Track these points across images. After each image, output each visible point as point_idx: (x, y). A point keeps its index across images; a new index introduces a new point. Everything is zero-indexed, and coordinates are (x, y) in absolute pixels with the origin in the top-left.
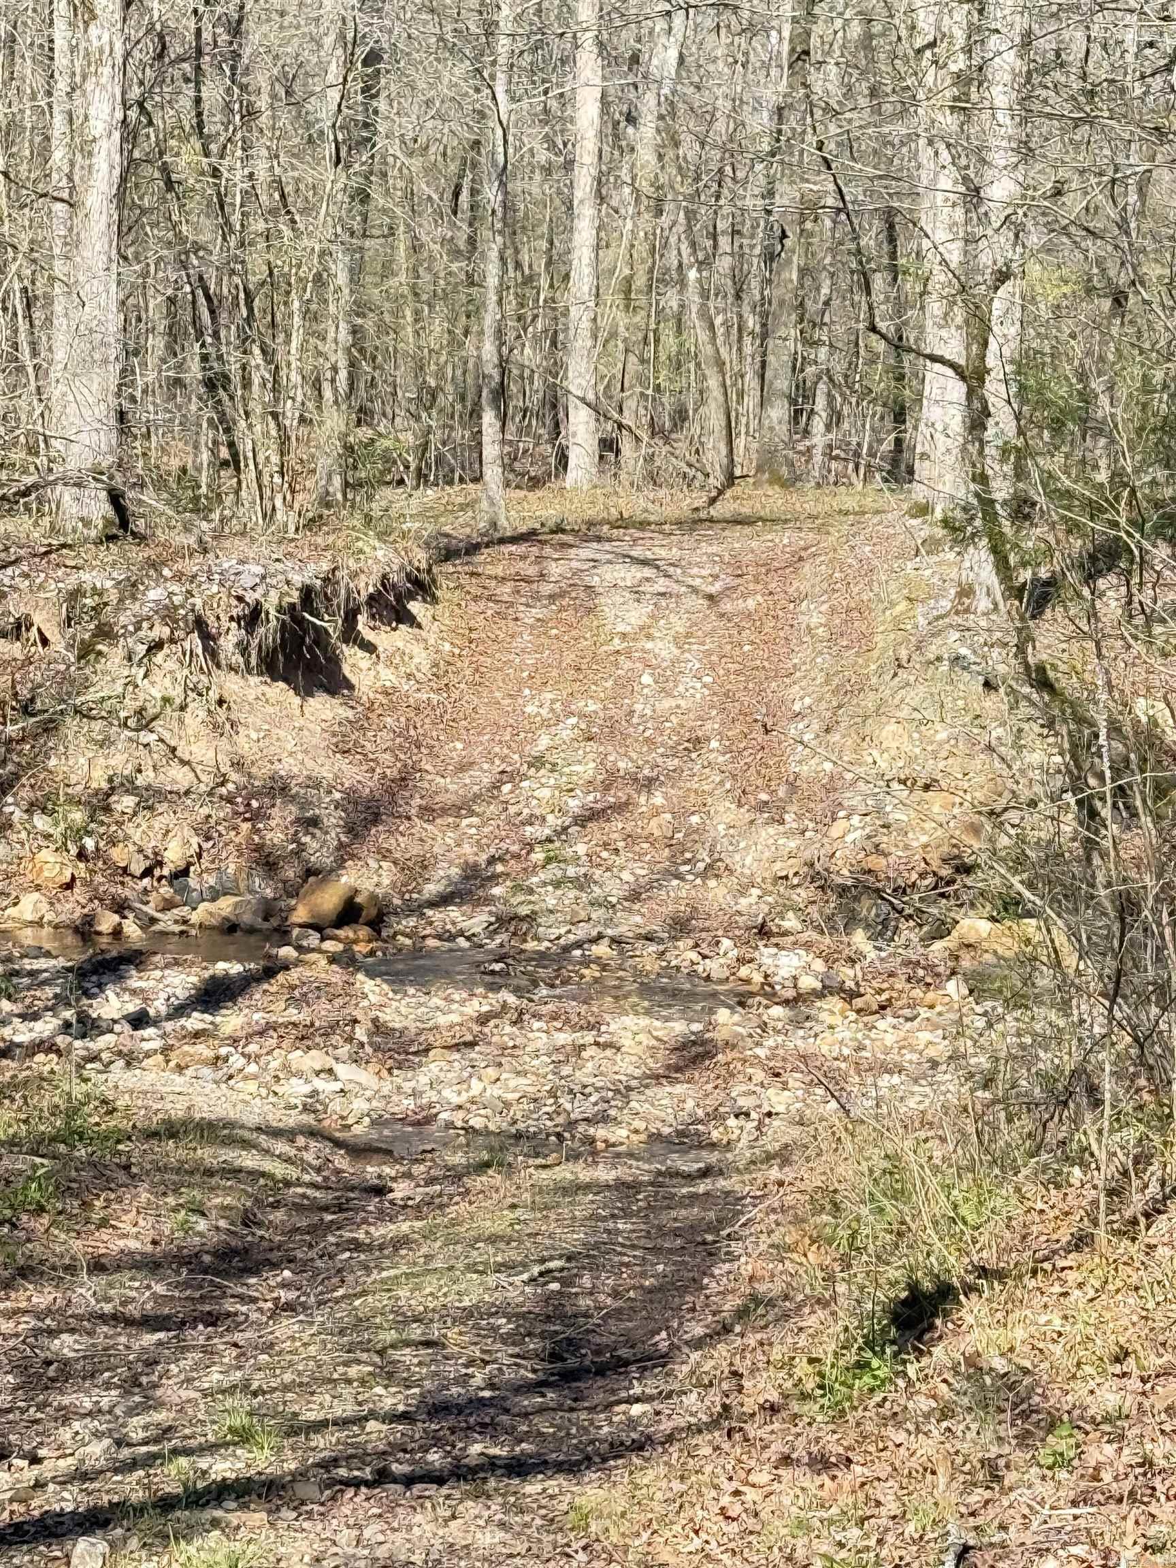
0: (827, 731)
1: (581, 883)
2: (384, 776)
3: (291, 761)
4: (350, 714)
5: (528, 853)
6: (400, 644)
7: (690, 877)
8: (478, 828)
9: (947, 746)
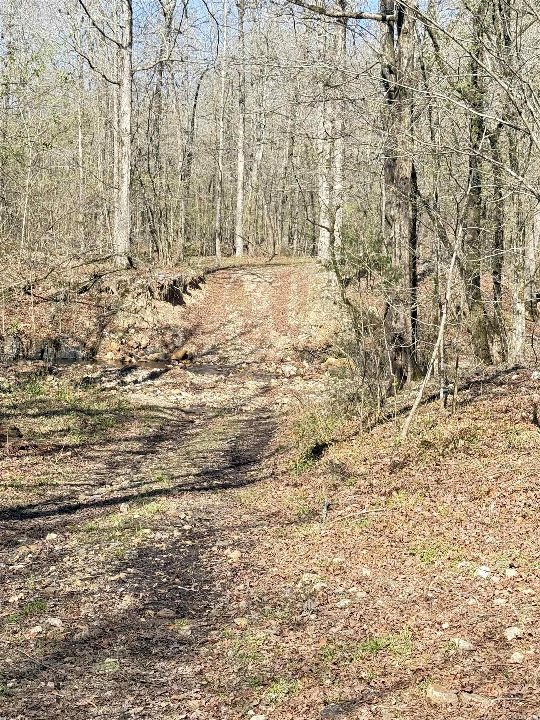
0: (297, 314)
1: (240, 350)
2: (193, 324)
3: (171, 321)
4: (185, 310)
5: (227, 343)
6: (197, 293)
7: (265, 348)
8: (215, 337)
9: (325, 318)
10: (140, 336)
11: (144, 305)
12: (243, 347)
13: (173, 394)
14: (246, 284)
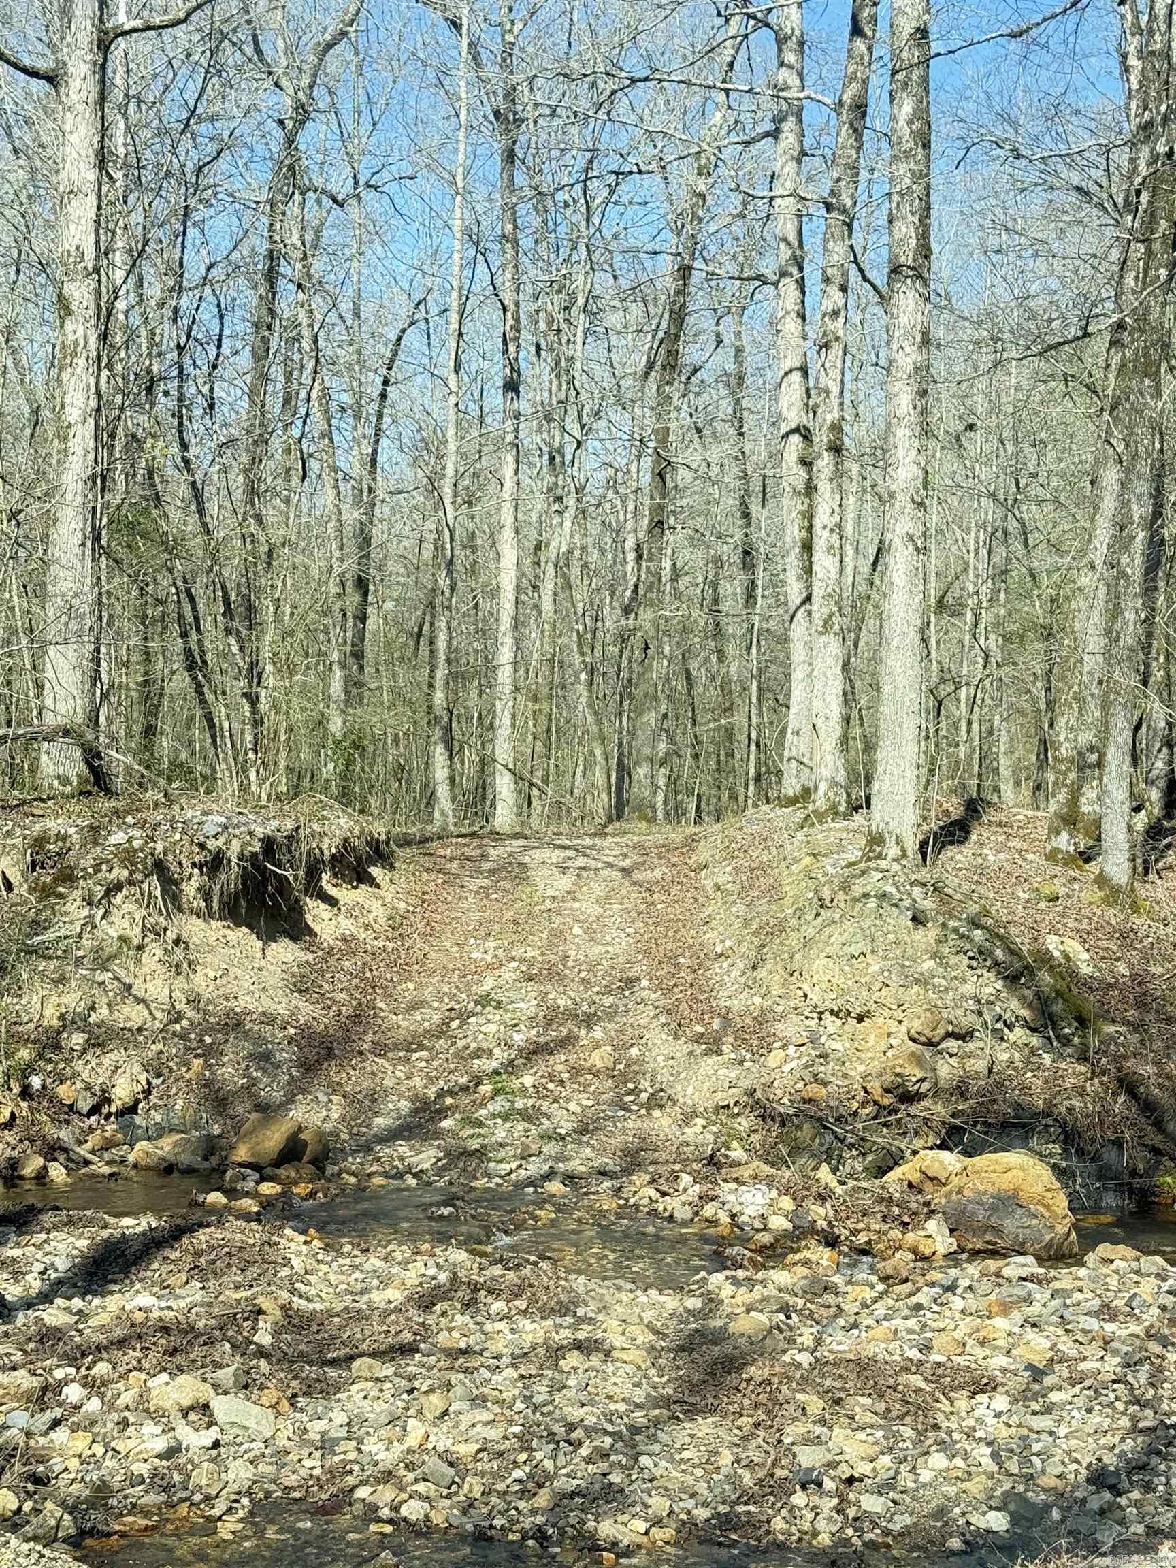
0: (754, 968)
1: (529, 1115)
2: (339, 1013)
3: (248, 998)
4: (310, 957)
5: (477, 1085)
6: (361, 900)
7: (635, 1108)
8: (427, 1061)
9: (881, 978)
10: (109, 1059)
11: (135, 934)
12: (545, 1105)
13: (156, 1415)
14: (540, 877)
